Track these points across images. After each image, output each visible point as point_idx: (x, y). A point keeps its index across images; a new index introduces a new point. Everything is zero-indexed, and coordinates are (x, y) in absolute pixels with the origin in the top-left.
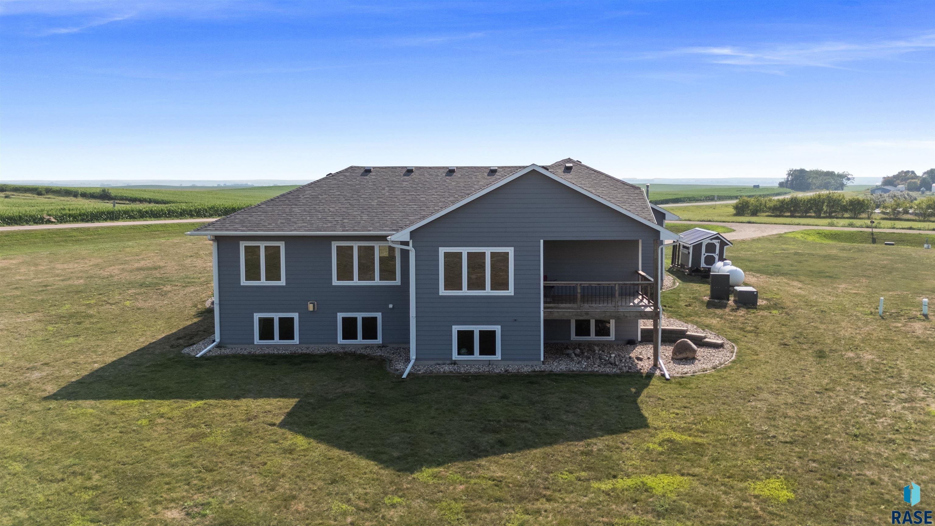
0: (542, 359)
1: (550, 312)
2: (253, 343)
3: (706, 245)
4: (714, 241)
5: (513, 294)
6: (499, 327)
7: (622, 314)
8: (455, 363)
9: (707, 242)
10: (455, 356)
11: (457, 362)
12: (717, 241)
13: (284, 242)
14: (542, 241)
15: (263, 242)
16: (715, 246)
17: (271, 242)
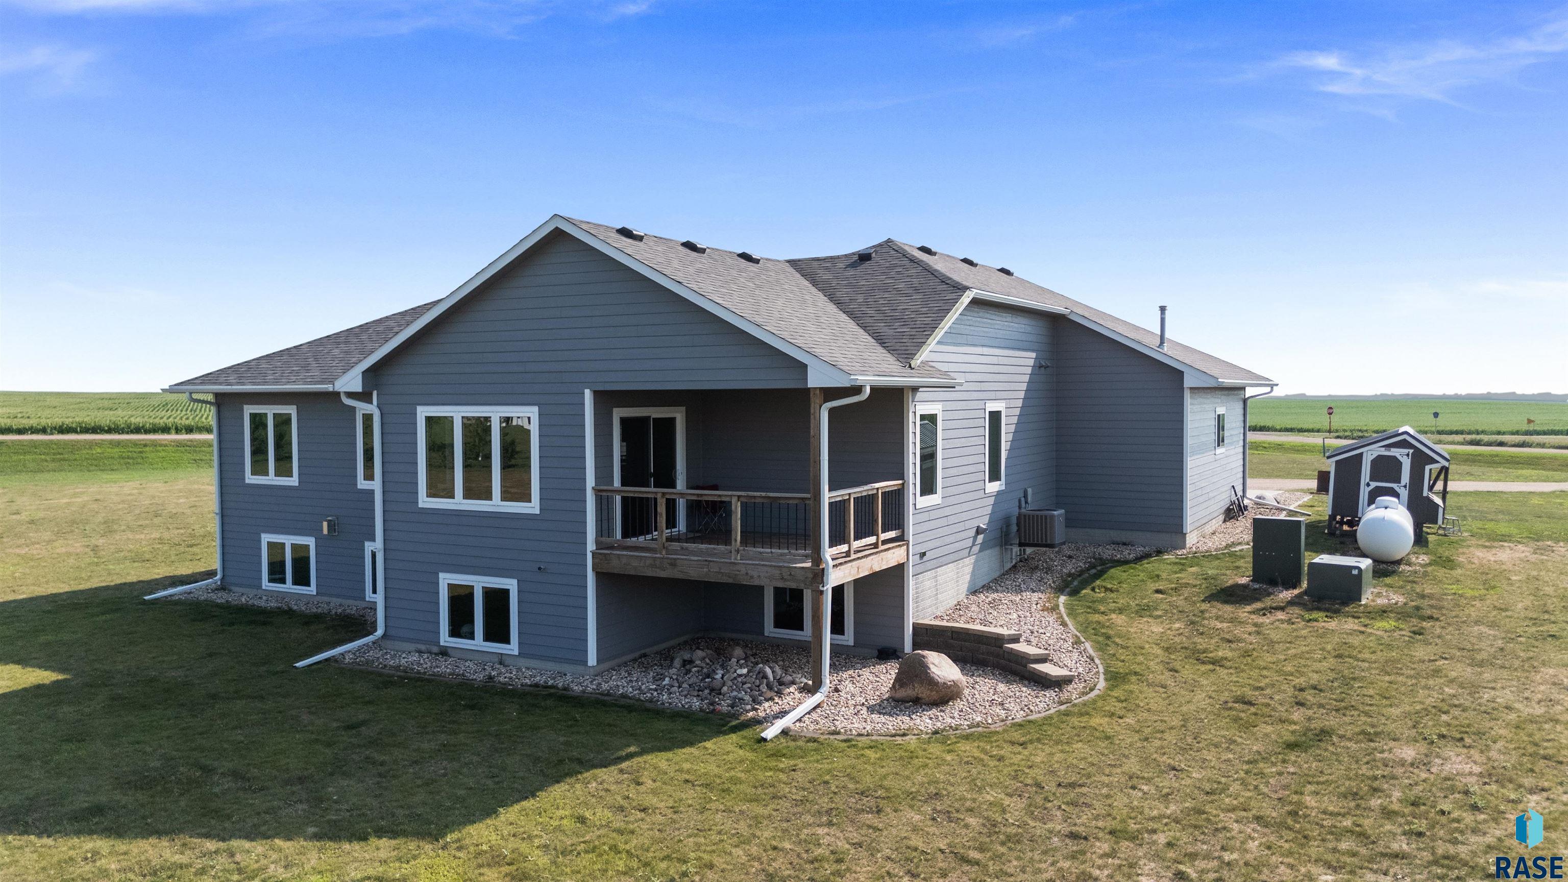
0: (592, 660)
1: (605, 554)
2: (259, 586)
3: (1374, 462)
4: (1395, 452)
5: (538, 512)
6: (514, 582)
7: (743, 571)
8: (445, 652)
9: (1375, 455)
10: (445, 639)
11: (449, 651)
12: (1406, 451)
13: (295, 407)
14: (588, 395)
15: (271, 407)
16: (1400, 464)
17: (280, 406)
